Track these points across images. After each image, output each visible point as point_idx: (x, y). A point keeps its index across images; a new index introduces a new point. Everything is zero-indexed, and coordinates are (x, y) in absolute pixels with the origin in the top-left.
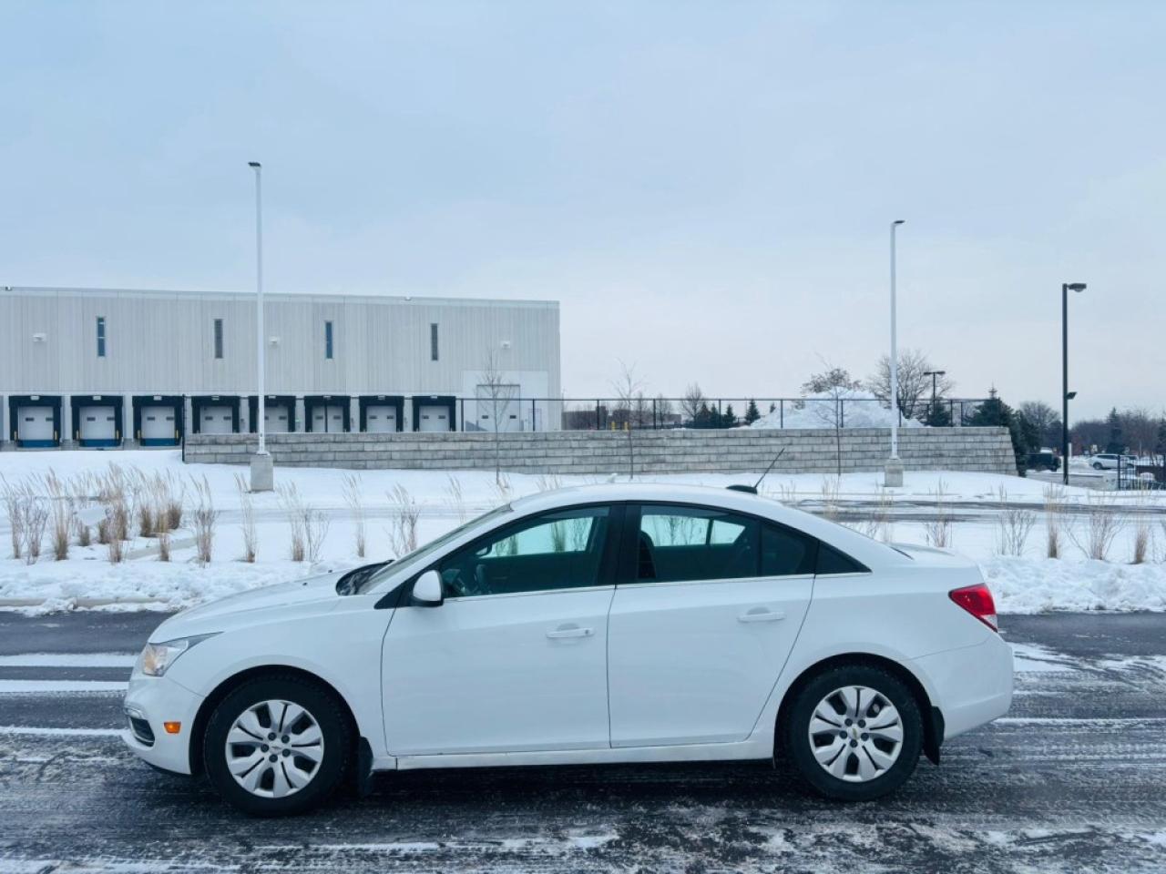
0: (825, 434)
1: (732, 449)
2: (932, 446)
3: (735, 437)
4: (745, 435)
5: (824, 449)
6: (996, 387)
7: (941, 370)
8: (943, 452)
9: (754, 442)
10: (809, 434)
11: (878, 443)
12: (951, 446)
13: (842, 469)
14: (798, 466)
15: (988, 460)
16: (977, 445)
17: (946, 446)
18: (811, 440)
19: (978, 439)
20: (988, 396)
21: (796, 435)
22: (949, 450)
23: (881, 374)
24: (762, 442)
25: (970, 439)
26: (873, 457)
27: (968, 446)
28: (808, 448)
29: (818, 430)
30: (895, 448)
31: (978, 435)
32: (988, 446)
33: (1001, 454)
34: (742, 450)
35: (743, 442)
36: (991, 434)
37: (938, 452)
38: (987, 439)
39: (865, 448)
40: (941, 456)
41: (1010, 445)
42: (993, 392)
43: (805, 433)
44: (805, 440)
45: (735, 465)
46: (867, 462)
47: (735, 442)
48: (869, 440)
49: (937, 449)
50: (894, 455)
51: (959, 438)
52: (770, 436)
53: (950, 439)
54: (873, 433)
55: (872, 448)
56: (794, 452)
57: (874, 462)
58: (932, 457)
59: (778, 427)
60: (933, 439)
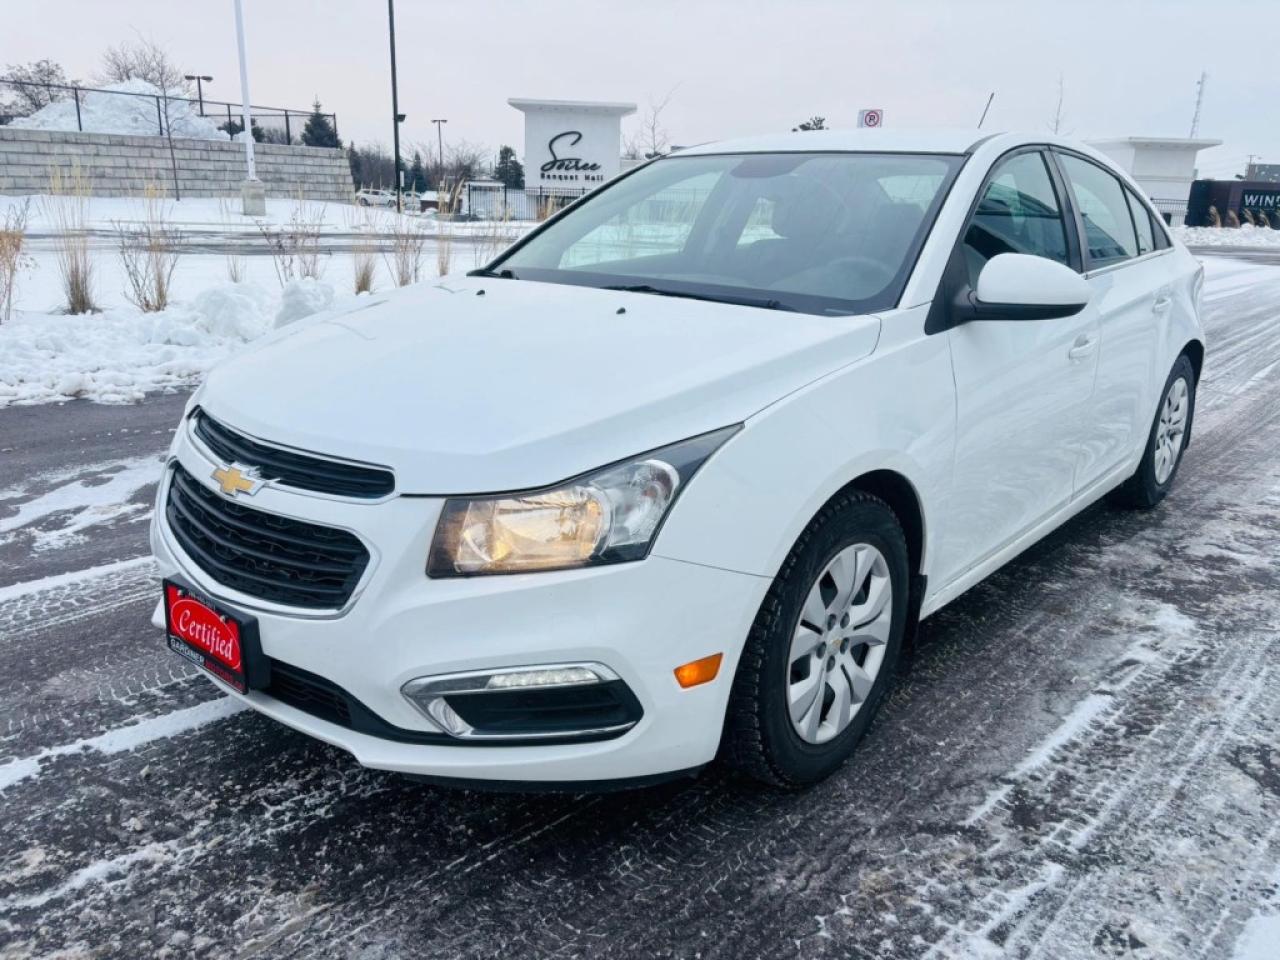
0: (143, 144)
1: (13, 158)
2: (271, 168)
3: (14, 140)
4: (29, 137)
5: (143, 163)
6: (321, 102)
7: (206, 75)
8: (285, 176)
9: (44, 148)
10: (120, 142)
11: (208, 160)
12: (291, 169)
13: (180, 193)
14: (111, 186)
15: (329, 188)
16: (316, 170)
17: (286, 169)
18: (125, 151)
19: (317, 161)
20: (312, 110)
21: (102, 141)
22: (289, 173)
23: (108, 73)
24: (57, 149)
25: (309, 161)
26: (206, 179)
27: (308, 170)
28: (122, 162)
29: (132, 137)
30: (251, 167)
31: (316, 157)
32: (327, 171)
33: (341, 180)
34: (28, 159)
35: (28, 148)
36: (330, 157)
37: (278, 176)
38: (326, 162)
39: (193, 165)
40: (282, 180)
41: (348, 171)
42: (317, 106)
43: (114, 140)
44: (116, 151)
45: (21, 182)
46: (199, 184)
47: (15, 147)
48: (197, 154)
49: (277, 172)
50: (252, 176)
51: (298, 160)
52: (66, 142)
53: (289, 160)
54: (201, 146)
55: (202, 165)
56: (104, 167)
57: (207, 184)
58: (271, 181)
59: (74, 128)
60: (270, 159)
